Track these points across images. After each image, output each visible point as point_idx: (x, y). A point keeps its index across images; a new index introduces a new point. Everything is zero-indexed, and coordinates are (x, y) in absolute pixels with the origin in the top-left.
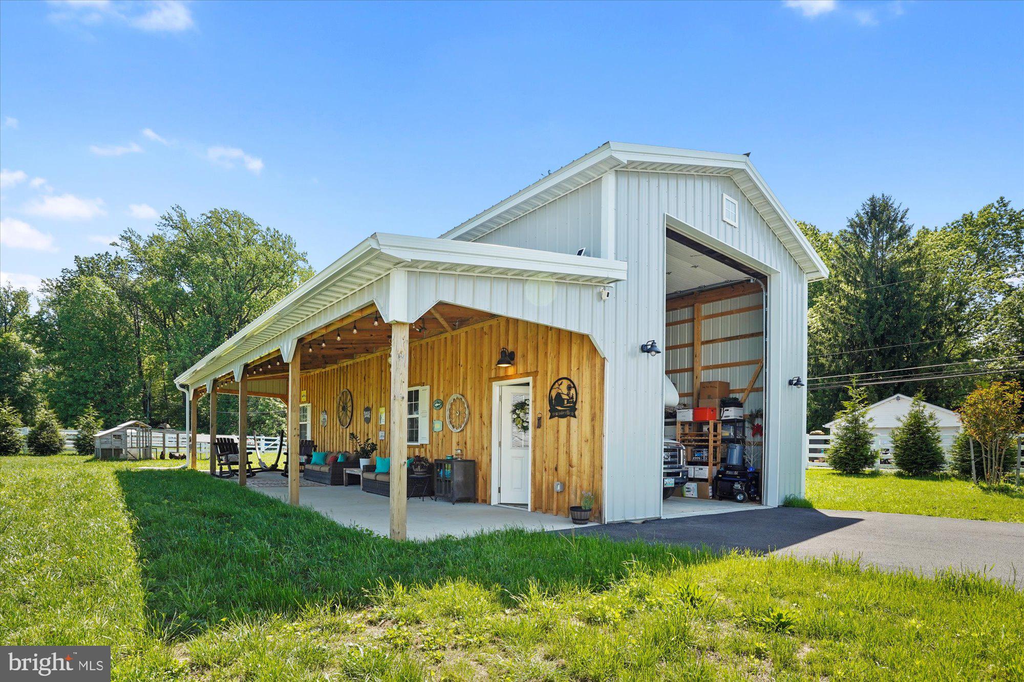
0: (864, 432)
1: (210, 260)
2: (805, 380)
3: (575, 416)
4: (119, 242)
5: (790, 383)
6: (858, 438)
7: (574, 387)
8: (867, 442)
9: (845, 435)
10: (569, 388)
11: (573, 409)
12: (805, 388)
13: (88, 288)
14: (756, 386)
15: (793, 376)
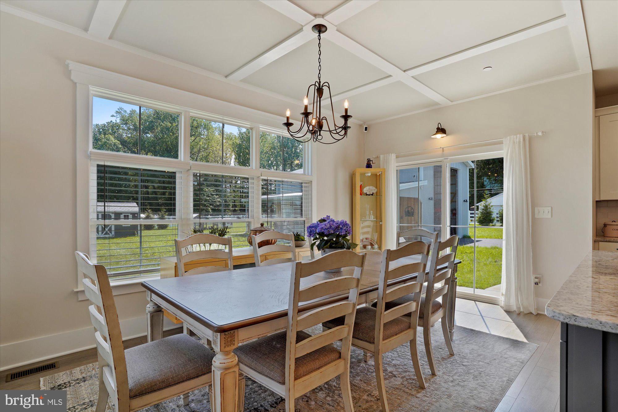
0: (490, 211)
1: (170, 125)
2: (468, 201)
3: (413, 216)
4: (115, 115)
5: (464, 201)
6: (488, 213)
7: (413, 209)
8: (491, 214)
9: (483, 212)
10: (411, 209)
11: (413, 214)
12: (468, 203)
13: (107, 141)
14: (453, 201)
15: (465, 199)
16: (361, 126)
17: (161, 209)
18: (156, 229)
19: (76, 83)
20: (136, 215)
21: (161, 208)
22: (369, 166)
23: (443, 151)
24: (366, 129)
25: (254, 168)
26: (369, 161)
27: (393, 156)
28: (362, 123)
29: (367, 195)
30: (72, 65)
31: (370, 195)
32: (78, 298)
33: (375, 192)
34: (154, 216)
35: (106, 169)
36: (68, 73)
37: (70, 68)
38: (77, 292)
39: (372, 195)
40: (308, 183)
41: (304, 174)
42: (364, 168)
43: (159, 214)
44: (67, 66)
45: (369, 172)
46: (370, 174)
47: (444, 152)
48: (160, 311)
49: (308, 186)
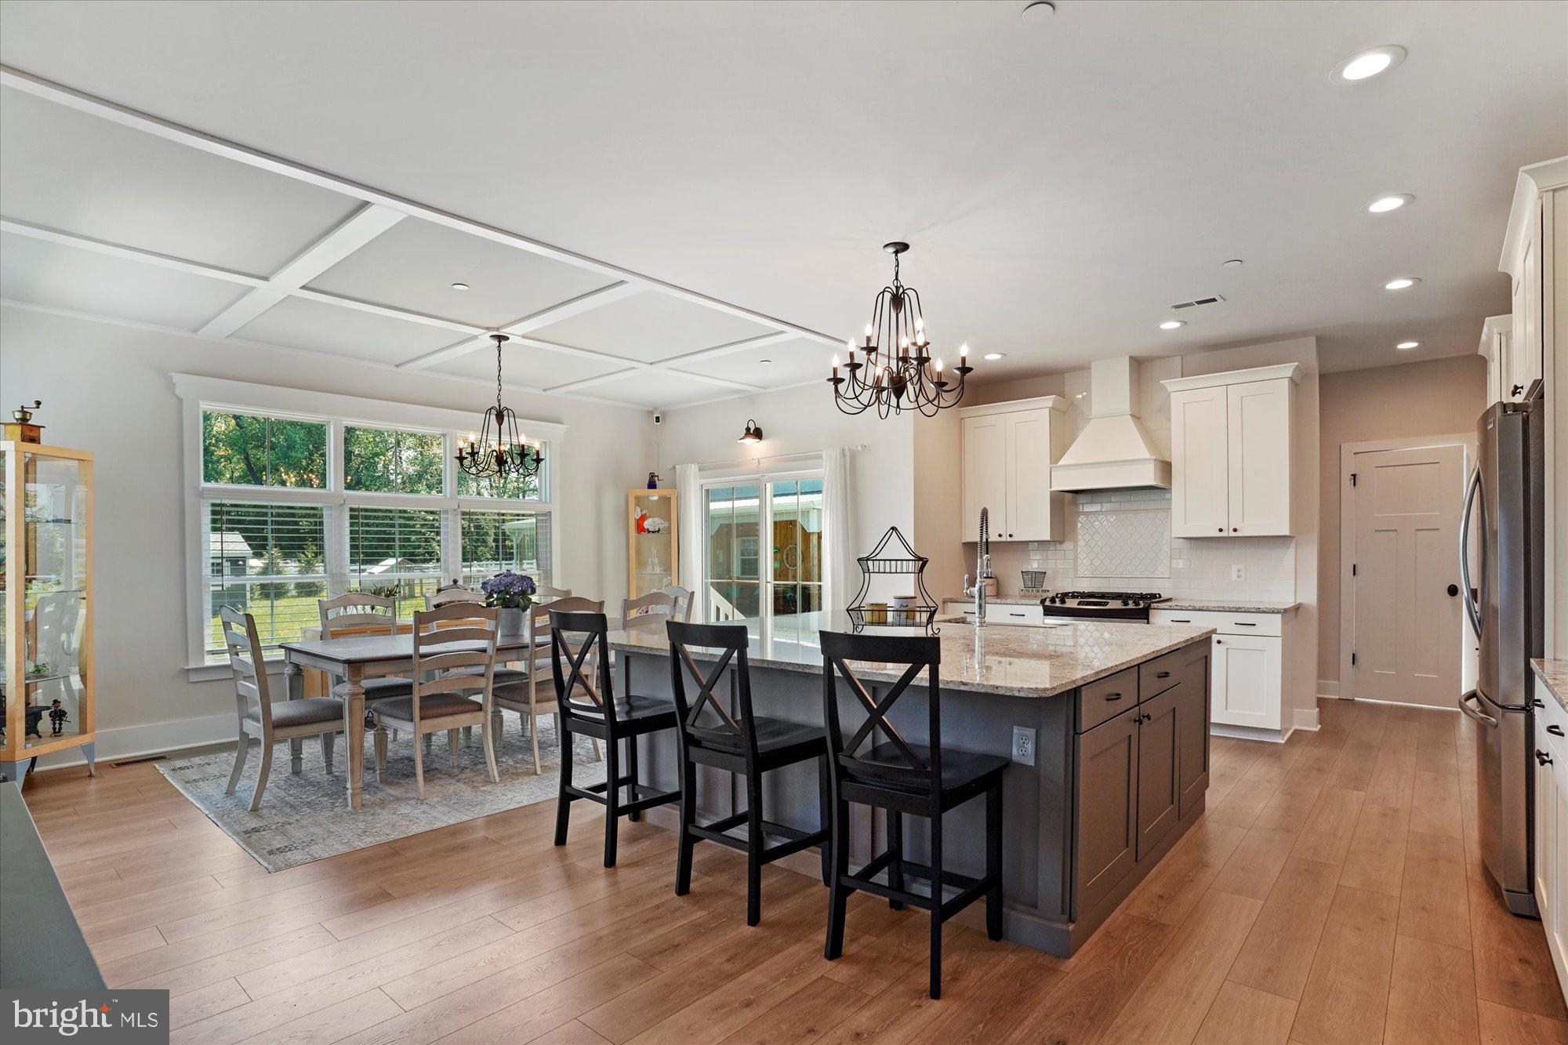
16: (651, 413)
17: (305, 546)
18: (293, 597)
19: (182, 399)
20: (241, 563)
21: (306, 544)
22: (652, 485)
23: (759, 463)
24: (658, 419)
25: (448, 496)
26: (652, 476)
27: (693, 468)
28: (651, 409)
29: (649, 532)
30: (178, 378)
31: (653, 532)
32: (188, 678)
33: (661, 527)
34: (287, 563)
35: (224, 509)
36: (171, 386)
37: (174, 381)
38: (188, 670)
39: (658, 531)
40: (546, 515)
41: (540, 500)
42: (643, 488)
43: (299, 561)
44: (171, 377)
45: (654, 496)
46: (656, 498)
47: (761, 465)
48: (299, 675)
49: (546, 520)
